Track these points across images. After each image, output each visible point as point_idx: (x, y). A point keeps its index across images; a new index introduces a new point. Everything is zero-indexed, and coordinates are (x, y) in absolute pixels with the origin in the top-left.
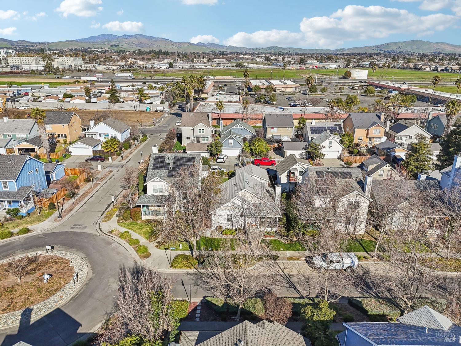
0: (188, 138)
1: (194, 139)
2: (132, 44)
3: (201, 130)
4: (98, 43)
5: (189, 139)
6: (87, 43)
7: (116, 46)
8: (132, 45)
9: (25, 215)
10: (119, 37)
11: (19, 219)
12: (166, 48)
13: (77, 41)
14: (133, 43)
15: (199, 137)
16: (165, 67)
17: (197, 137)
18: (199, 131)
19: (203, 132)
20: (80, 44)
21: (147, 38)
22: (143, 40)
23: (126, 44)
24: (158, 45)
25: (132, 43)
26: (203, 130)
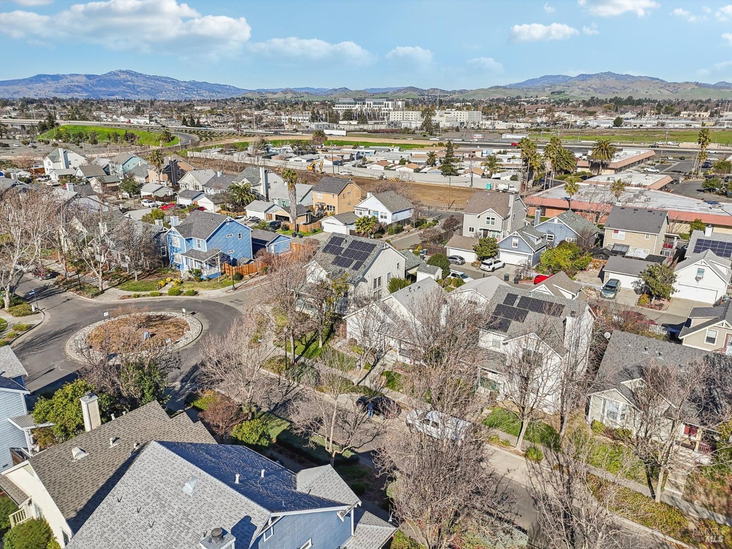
0: (471, 229)
1: (480, 231)
2: (589, 89)
3: (491, 220)
4: (535, 89)
5: (473, 231)
6: (519, 89)
7: (559, 93)
8: (589, 91)
9: (205, 278)
10: (571, 78)
11: (197, 281)
12: (648, 94)
13: (505, 88)
14: (592, 86)
15: (488, 230)
16: (607, 125)
17: (484, 230)
18: (486, 220)
19: (493, 223)
20: (507, 91)
21: (618, 77)
22: (611, 82)
23: (577, 90)
24: (635, 89)
25: (590, 87)
26: (493, 220)
